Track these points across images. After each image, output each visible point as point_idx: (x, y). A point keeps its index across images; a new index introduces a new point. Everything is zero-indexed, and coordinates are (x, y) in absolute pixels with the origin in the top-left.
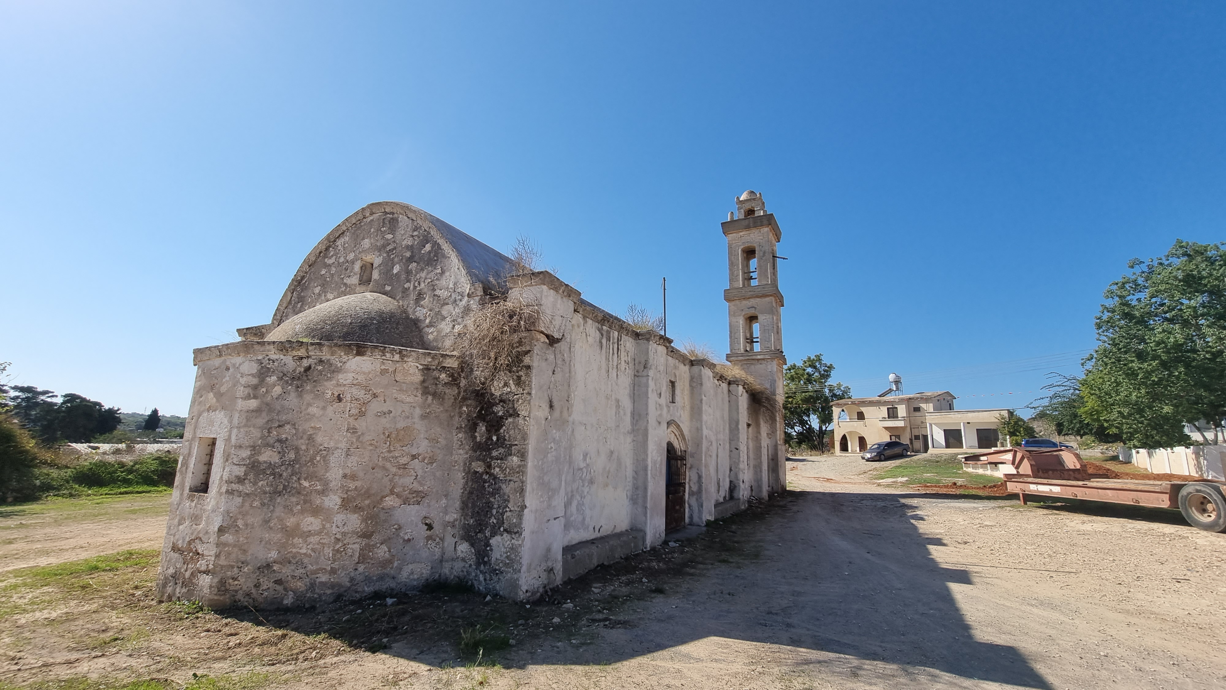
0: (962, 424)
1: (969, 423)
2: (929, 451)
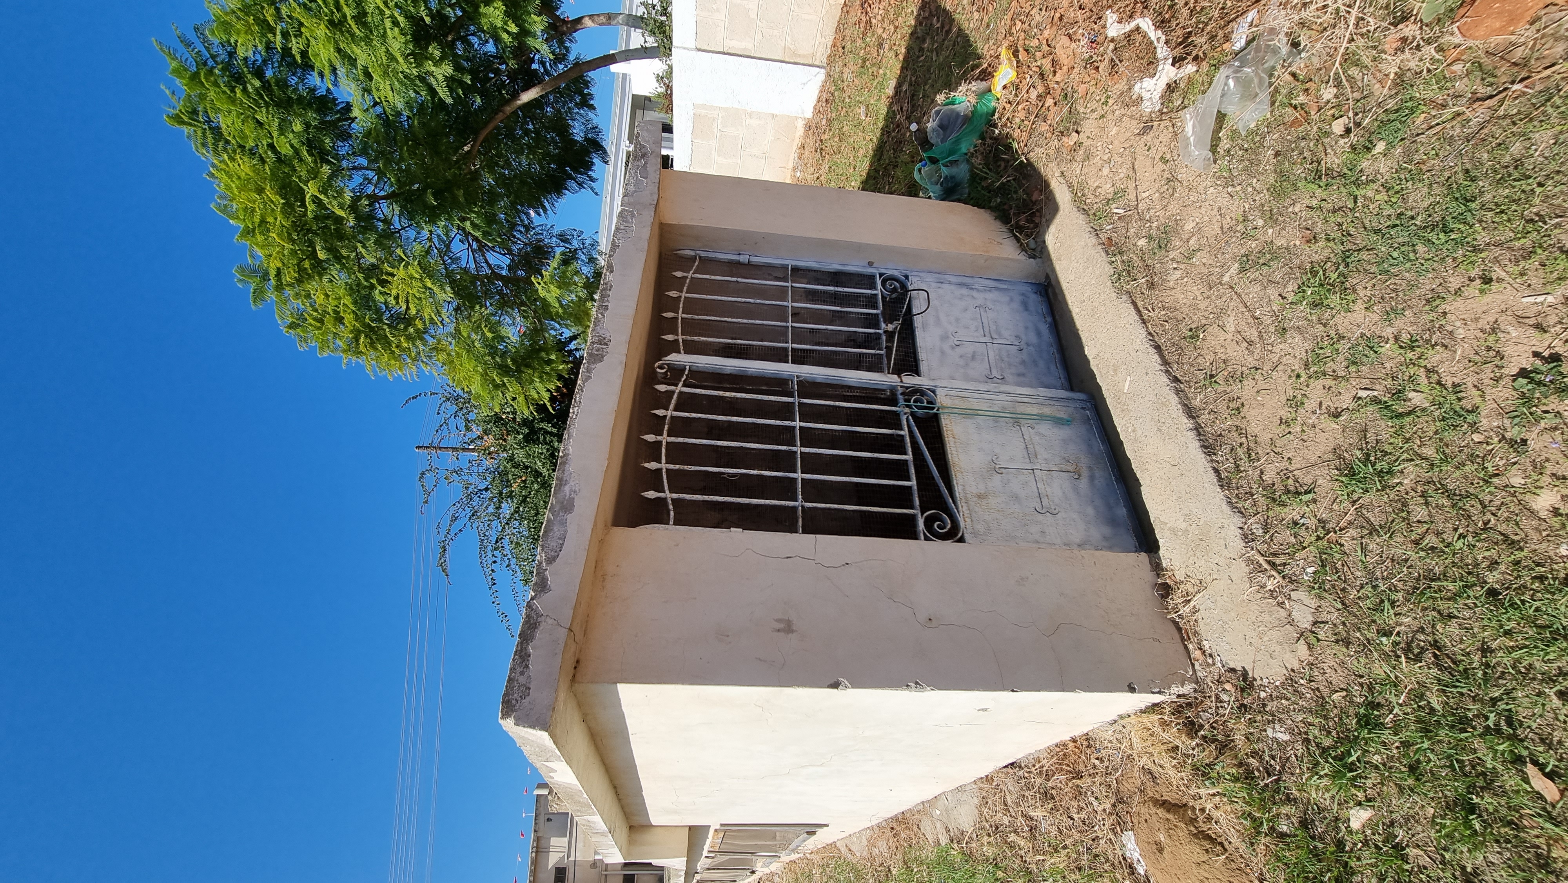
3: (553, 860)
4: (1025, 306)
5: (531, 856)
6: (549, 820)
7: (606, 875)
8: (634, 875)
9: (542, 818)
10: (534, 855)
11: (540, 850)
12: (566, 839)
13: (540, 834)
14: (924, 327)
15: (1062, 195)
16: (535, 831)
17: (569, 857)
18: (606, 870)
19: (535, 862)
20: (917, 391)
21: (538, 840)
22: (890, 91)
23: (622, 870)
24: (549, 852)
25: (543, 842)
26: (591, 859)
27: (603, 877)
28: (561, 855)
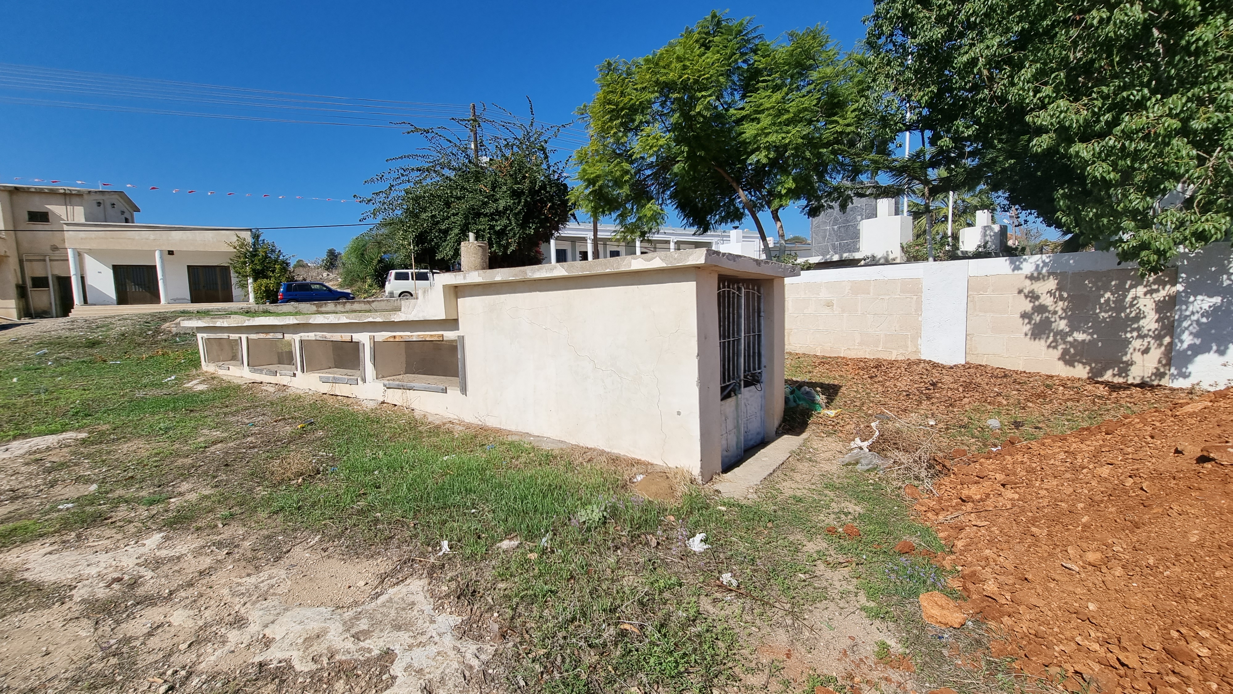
0: (157, 254)
1: (171, 253)
2: (73, 314)
3: (57, 209)
4: (758, 434)
5: (61, 188)
6: (99, 204)
7: (44, 260)
8: (48, 287)
9: (99, 198)
10: (62, 191)
11: (68, 197)
12: (83, 221)
13: (85, 197)
14: (749, 391)
15: (804, 436)
16: (90, 192)
17: (67, 224)
18: (51, 260)
19: (53, 193)
20: (740, 387)
21: (79, 195)
22: (794, 379)
23: (53, 275)
24: (66, 205)
25: (76, 200)
26: (67, 245)
27: (42, 258)
28: (65, 218)
